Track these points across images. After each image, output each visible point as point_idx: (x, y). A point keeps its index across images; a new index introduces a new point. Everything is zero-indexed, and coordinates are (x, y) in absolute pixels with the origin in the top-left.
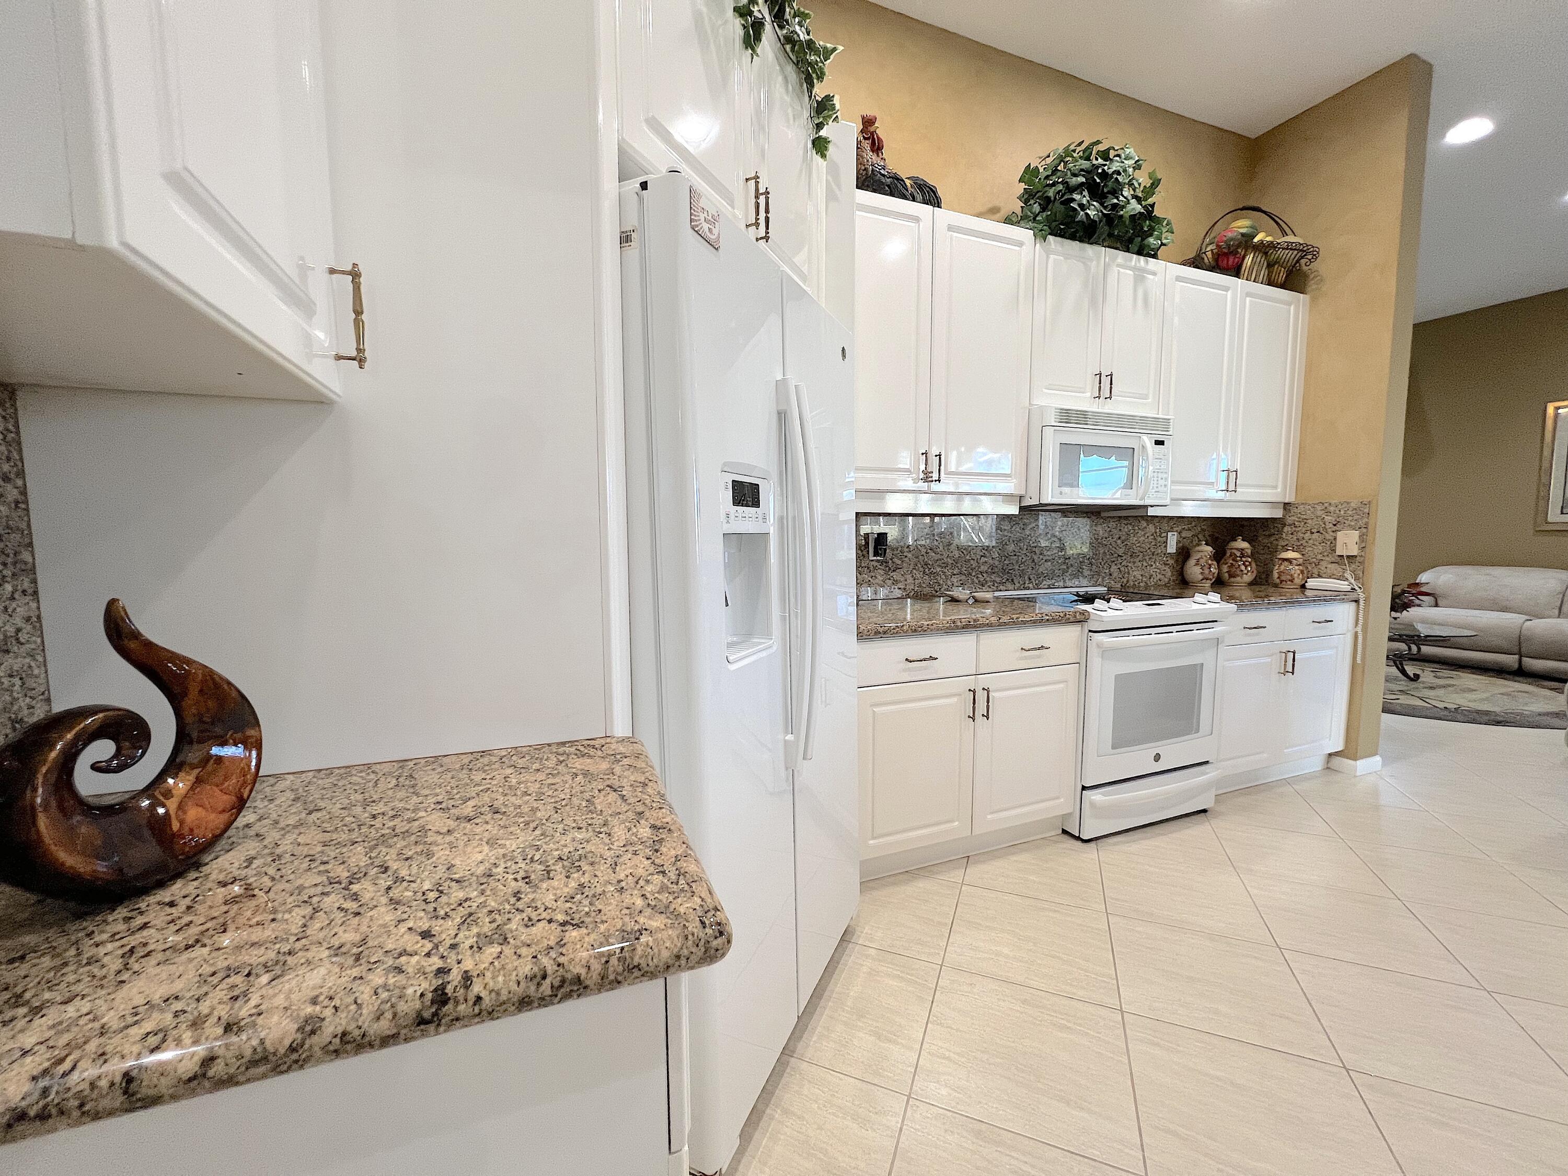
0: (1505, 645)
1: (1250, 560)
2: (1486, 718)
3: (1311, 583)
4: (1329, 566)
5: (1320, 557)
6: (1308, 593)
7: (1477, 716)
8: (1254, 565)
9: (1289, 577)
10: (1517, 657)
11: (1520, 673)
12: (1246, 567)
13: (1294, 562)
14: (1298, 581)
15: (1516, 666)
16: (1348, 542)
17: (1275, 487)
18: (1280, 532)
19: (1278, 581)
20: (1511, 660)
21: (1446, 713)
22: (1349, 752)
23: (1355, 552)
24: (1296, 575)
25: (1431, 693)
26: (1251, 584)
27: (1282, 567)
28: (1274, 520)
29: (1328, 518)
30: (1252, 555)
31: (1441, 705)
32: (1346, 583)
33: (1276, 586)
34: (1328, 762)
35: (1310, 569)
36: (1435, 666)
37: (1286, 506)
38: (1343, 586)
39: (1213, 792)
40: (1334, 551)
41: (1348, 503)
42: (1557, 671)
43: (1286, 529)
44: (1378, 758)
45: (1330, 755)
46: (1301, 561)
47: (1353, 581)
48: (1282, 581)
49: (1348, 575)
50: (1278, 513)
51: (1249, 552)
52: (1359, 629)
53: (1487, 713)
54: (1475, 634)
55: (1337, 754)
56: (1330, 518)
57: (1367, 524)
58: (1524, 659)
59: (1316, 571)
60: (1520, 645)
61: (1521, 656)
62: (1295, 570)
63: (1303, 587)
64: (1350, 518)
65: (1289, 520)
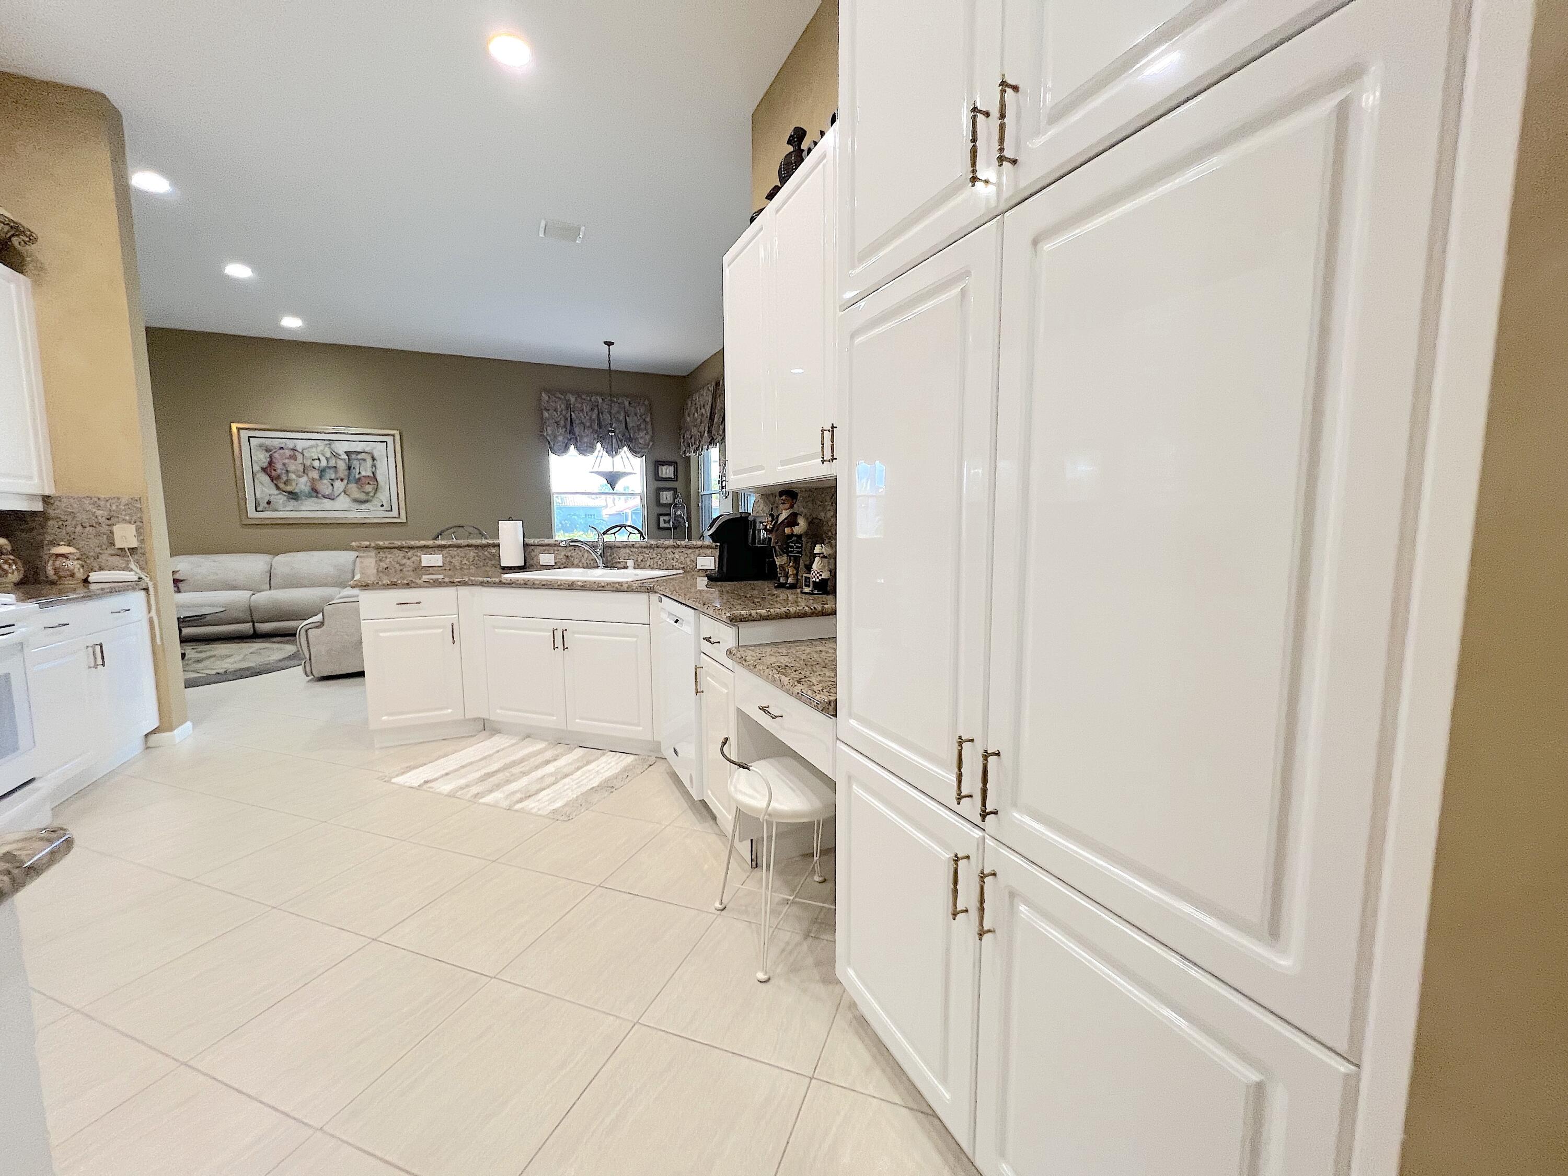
0: (242, 615)
1: (12, 557)
2: (248, 673)
3: (93, 577)
4: (110, 559)
5: (98, 550)
6: (93, 587)
7: (242, 673)
8: (20, 564)
9: (68, 573)
10: (251, 624)
11: (256, 636)
12: (10, 565)
13: (71, 557)
14: (80, 575)
15: (252, 631)
16: (125, 535)
17: (31, 478)
18: (43, 526)
19: (55, 578)
20: (246, 627)
21: (220, 677)
22: (165, 725)
23: (134, 544)
24: (76, 570)
25: (200, 666)
26: (19, 585)
27: (58, 563)
28: (34, 513)
29: (99, 513)
30: (13, 552)
31: (214, 672)
32: (133, 573)
33: (53, 583)
34: (146, 744)
35: (90, 562)
36: (194, 644)
37: (46, 499)
38: (131, 576)
39: (48, 807)
40: (112, 544)
41: (118, 499)
42: (277, 629)
43: (50, 523)
44: (189, 724)
45: (147, 735)
46: (78, 556)
47: (139, 571)
48: (60, 577)
49: (132, 565)
50: (38, 507)
51: (9, 548)
52: (153, 613)
53: (248, 669)
54: (224, 609)
55: (154, 732)
56: (101, 512)
57: (141, 518)
58: (256, 624)
59: (95, 564)
60: (252, 615)
61: (253, 622)
62: (73, 565)
63: (86, 581)
64: (124, 513)
65: (51, 512)
